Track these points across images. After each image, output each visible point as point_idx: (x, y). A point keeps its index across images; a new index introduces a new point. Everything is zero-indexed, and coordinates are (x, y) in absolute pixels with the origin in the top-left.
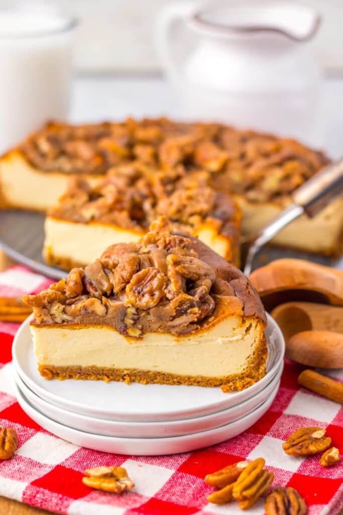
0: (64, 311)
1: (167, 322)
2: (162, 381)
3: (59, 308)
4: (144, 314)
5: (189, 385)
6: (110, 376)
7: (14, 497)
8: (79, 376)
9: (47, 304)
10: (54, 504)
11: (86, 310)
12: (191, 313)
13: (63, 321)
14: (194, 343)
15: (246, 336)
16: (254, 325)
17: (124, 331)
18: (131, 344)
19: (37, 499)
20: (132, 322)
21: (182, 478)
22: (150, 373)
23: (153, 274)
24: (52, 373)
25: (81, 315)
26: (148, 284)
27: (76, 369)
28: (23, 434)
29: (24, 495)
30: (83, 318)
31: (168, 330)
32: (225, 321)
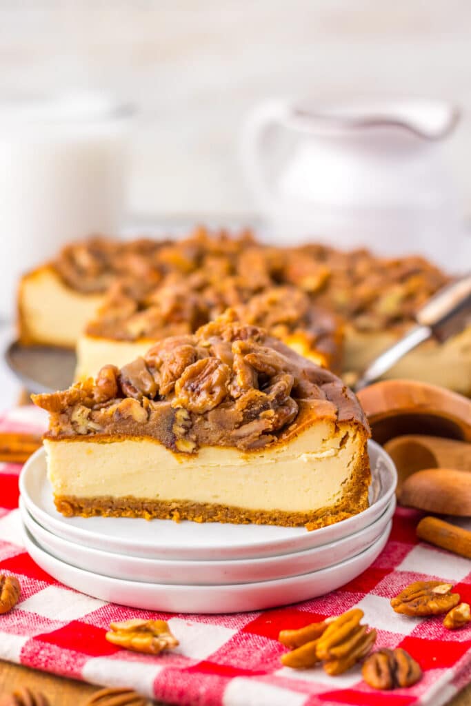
0: (90, 417)
1: (231, 430)
2: (224, 518)
3: (82, 412)
4: (199, 419)
5: (262, 524)
6: (153, 512)
7: (8, 658)
8: (110, 512)
9: (67, 407)
10: (64, 662)
11: (120, 414)
12: (264, 417)
13: (89, 432)
14: (270, 461)
15: (341, 451)
16: (351, 434)
17: (172, 445)
18: (182, 463)
19: (40, 657)
20: (183, 430)
21: (247, 639)
22: (208, 507)
23: (213, 365)
24: (73, 507)
25: (113, 422)
26: (206, 378)
27: (106, 501)
28: (29, 587)
29: (23, 652)
30: (115, 426)
31: (232, 443)
32: (312, 429)
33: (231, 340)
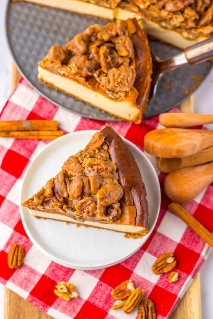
3: (41, 207)
11: (55, 210)
13: (43, 211)
20: (78, 218)
26: (86, 207)
33: (97, 172)
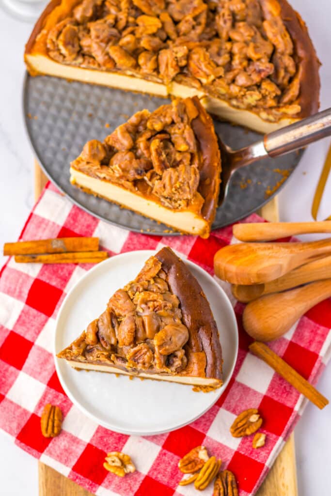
26: (141, 357)
33: (154, 310)
